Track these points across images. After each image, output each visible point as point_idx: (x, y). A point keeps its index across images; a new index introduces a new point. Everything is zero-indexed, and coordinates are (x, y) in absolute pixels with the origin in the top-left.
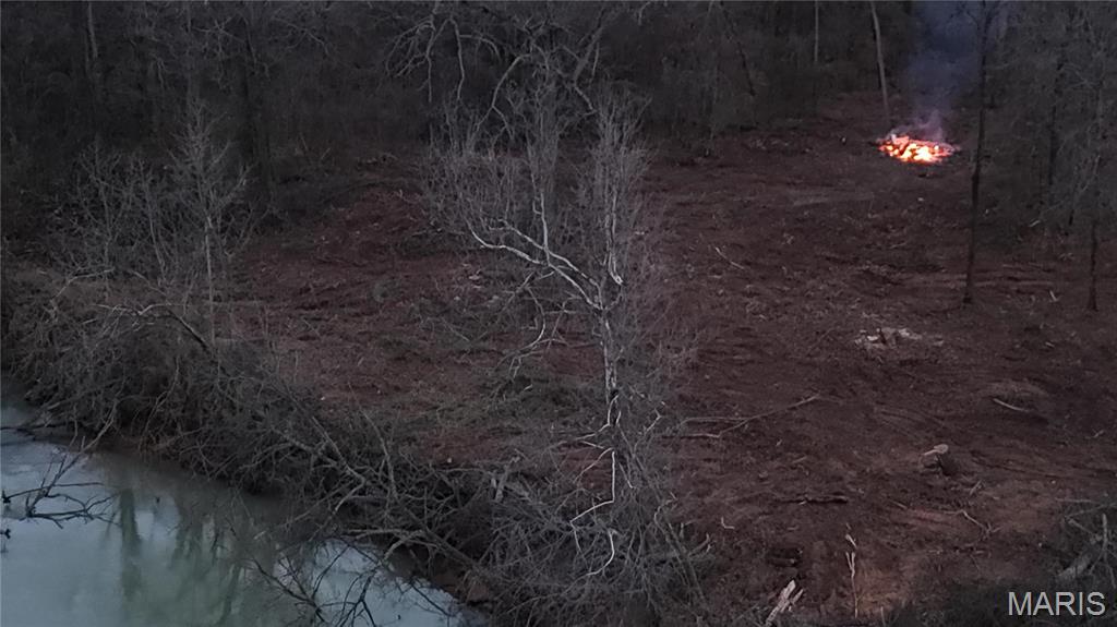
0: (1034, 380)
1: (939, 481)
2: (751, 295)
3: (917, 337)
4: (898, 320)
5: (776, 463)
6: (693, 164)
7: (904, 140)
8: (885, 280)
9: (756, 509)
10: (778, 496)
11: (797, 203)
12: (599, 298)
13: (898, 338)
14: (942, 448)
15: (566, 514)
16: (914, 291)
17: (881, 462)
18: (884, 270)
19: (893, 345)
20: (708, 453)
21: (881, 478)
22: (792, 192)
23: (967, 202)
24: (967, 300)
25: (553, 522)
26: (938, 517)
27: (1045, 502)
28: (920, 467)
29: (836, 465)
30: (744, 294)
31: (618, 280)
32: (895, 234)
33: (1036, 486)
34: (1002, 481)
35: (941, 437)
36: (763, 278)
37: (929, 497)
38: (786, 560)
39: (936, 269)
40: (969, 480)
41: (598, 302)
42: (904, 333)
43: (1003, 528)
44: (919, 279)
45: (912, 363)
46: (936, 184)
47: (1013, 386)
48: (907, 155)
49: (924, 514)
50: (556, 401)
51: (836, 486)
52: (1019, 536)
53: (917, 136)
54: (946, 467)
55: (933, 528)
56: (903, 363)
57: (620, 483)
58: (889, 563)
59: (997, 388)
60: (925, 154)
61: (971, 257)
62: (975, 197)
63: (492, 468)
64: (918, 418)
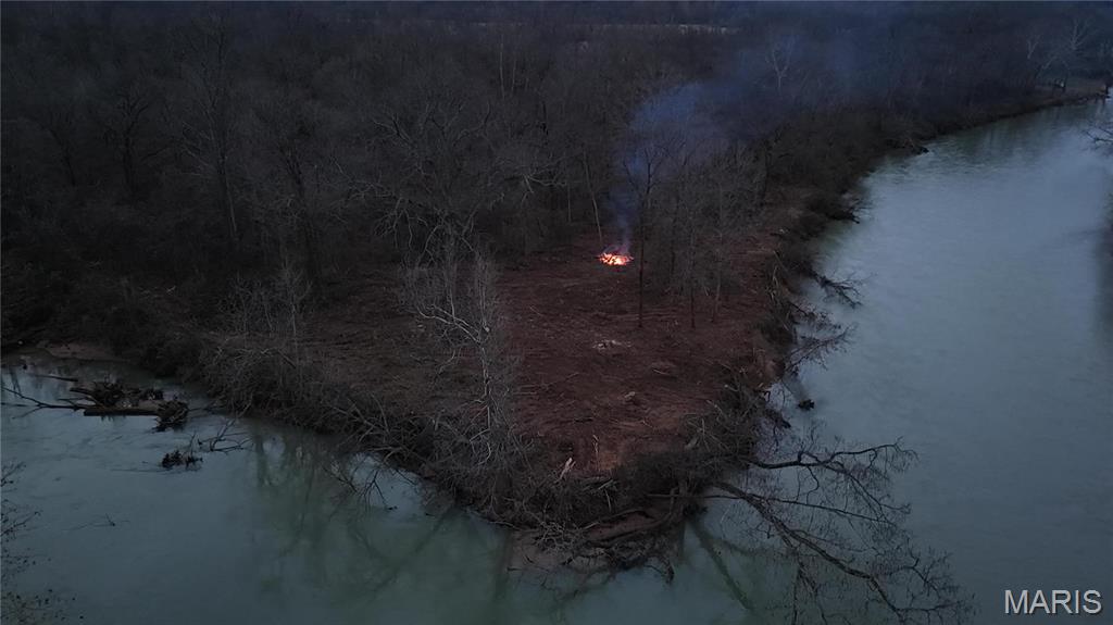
0: (670, 361)
1: (632, 408)
2: (547, 328)
3: (619, 344)
4: (611, 336)
5: (561, 404)
6: (517, 269)
7: (610, 256)
8: (605, 318)
9: (553, 426)
10: (562, 419)
11: (565, 286)
13: (611, 344)
14: (632, 393)
15: (468, 435)
16: (617, 323)
17: (607, 400)
18: (604, 314)
19: (609, 348)
20: (531, 401)
21: (607, 408)
22: (562, 281)
23: (638, 282)
24: (640, 326)
25: (462, 439)
26: (632, 424)
27: (676, 416)
28: (624, 403)
29: (587, 403)
30: (544, 328)
32: (608, 297)
33: (673, 407)
34: (658, 406)
35: (632, 388)
36: (551, 320)
37: (629, 415)
38: (567, 448)
39: (626, 312)
40: (644, 407)
41: (478, 339)
42: (614, 342)
43: (661, 427)
44: (619, 317)
45: (618, 355)
46: (624, 274)
47: (662, 363)
48: (611, 262)
49: (625, 423)
50: (461, 382)
51: (587, 413)
52: (666, 430)
53: (615, 253)
54: (635, 402)
55: (631, 429)
56: (614, 356)
57: (492, 420)
58: (612, 447)
59: (654, 365)
60: (619, 261)
61: (641, 307)
62: (641, 279)
63: (432, 415)
64: (622, 380)
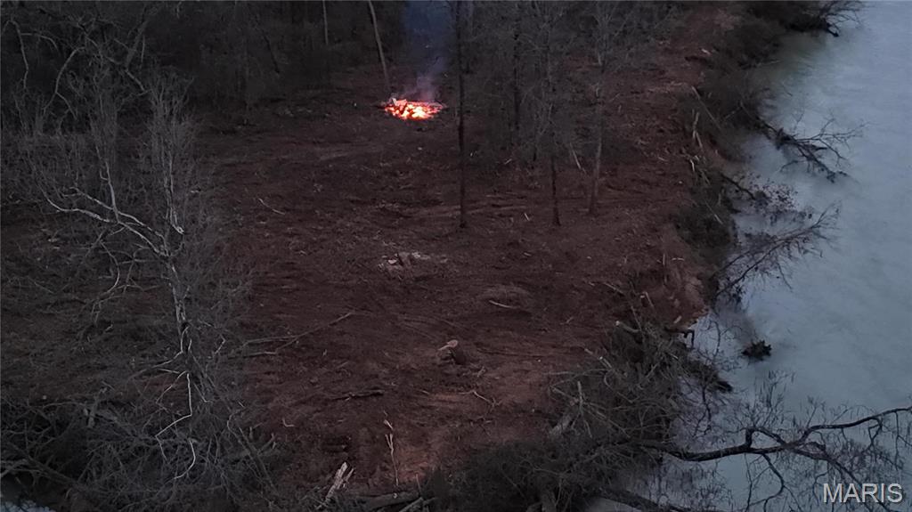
0: (518, 283)
1: (453, 369)
2: (292, 235)
3: (427, 258)
4: (411, 246)
5: (325, 370)
6: (234, 132)
7: (403, 102)
8: (399, 215)
9: (311, 409)
10: (327, 395)
11: (323, 158)
12: (165, 247)
13: (412, 259)
14: (454, 343)
15: (152, 431)
16: (422, 221)
17: (408, 359)
18: (396, 206)
19: (409, 266)
20: (268, 367)
21: (408, 372)
22: (318, 149)
23: (455, 148)
24: (463, 226)
25: (141, 438)
26: (454, 398)
27: (534, 377)
28: (438, 360)
29: (372, 366)
30: (287, 234)
31: (180, 230)
32: (402, 177)
33: (528, 364)
34: (500, 364)
35: (451, 335)
36: (300, 220)
37: (447, 383)
38: (338, 446)
39: (436, 203)
40: (475, 366)
41: (164, 250)
42: (416, 255)
43: (505, 401)
44: (424, 211)
45: (424, 278)
46: (431, 136)
47: (503, 289)
48: (406, 114)
49: (442, 397)
50: (135, 338)
51: (373, 383)
52: (516, 405)
53: (413, 99)
54: (458, 358)
55: (451, 407)
56: (417, 279)
57: (196, 400)
58: (420, 439)
59: (490, 292)
60: (420, 112)
61: (463, 191)
62: (461, 144)
63: (83, 399)
64: (432, 321)
